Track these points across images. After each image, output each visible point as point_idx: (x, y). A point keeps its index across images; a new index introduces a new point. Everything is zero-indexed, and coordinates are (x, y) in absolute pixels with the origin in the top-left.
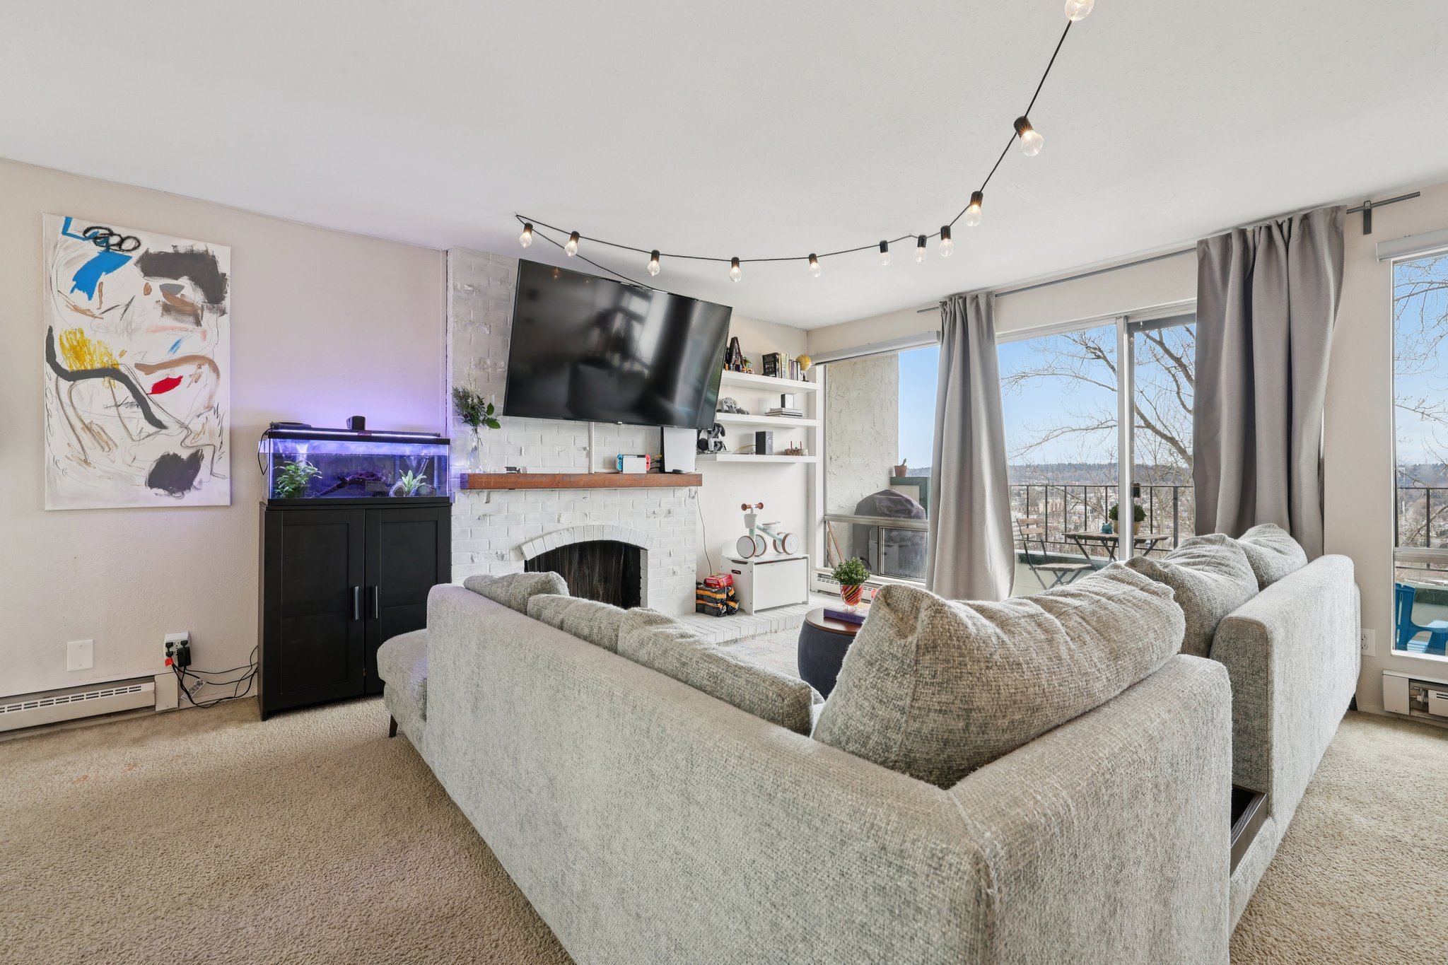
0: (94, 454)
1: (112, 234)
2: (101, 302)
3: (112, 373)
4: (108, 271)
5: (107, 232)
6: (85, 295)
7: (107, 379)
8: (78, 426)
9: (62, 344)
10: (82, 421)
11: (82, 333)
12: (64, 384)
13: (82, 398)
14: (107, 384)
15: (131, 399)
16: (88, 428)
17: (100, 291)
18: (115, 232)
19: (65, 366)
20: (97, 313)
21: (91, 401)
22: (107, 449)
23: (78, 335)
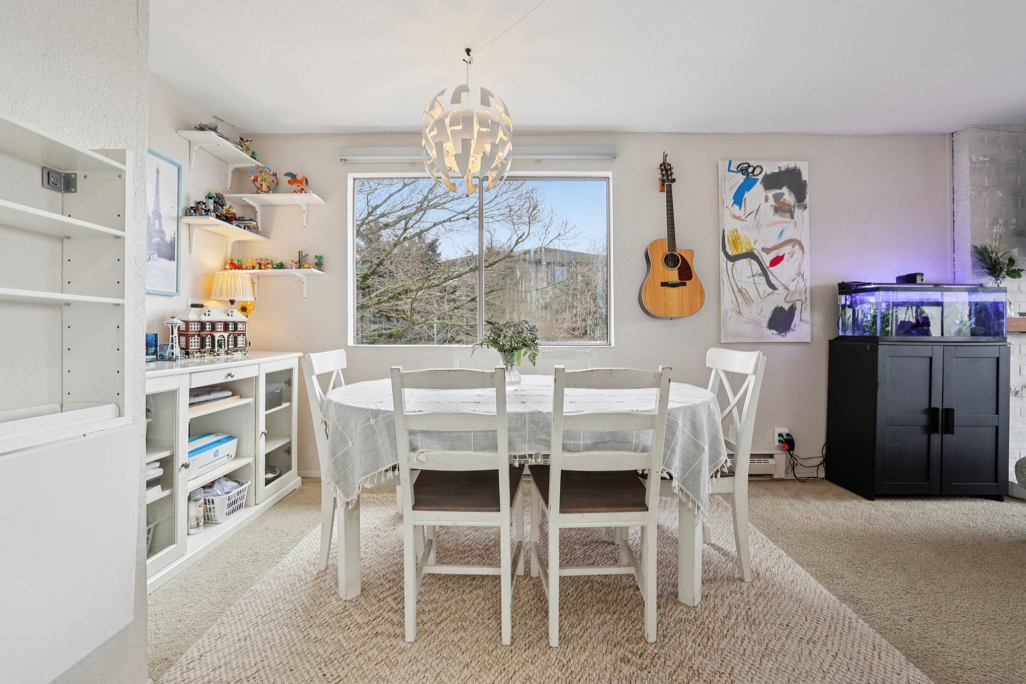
0: (744, 308)
1: (749, 166)
2: (745, 211)
3: (750, 255)
4: (748, 190)
5: (746, 165)
6: (738, 207)
7: (748, 259)
8: (736, 290)
9: (728, 239)
10: (737, 286)
11: (737, 231)
12: (730, 264)
13: (737, 273)
14: (748, 262)
15: (760, 271)
16: (740, 291)
17: (745, 203)
18: (751, 164)
19: (730, 253)
20: (743, 217)
21: (741, 274)
22: (749, 304)
23: (735, 233)
